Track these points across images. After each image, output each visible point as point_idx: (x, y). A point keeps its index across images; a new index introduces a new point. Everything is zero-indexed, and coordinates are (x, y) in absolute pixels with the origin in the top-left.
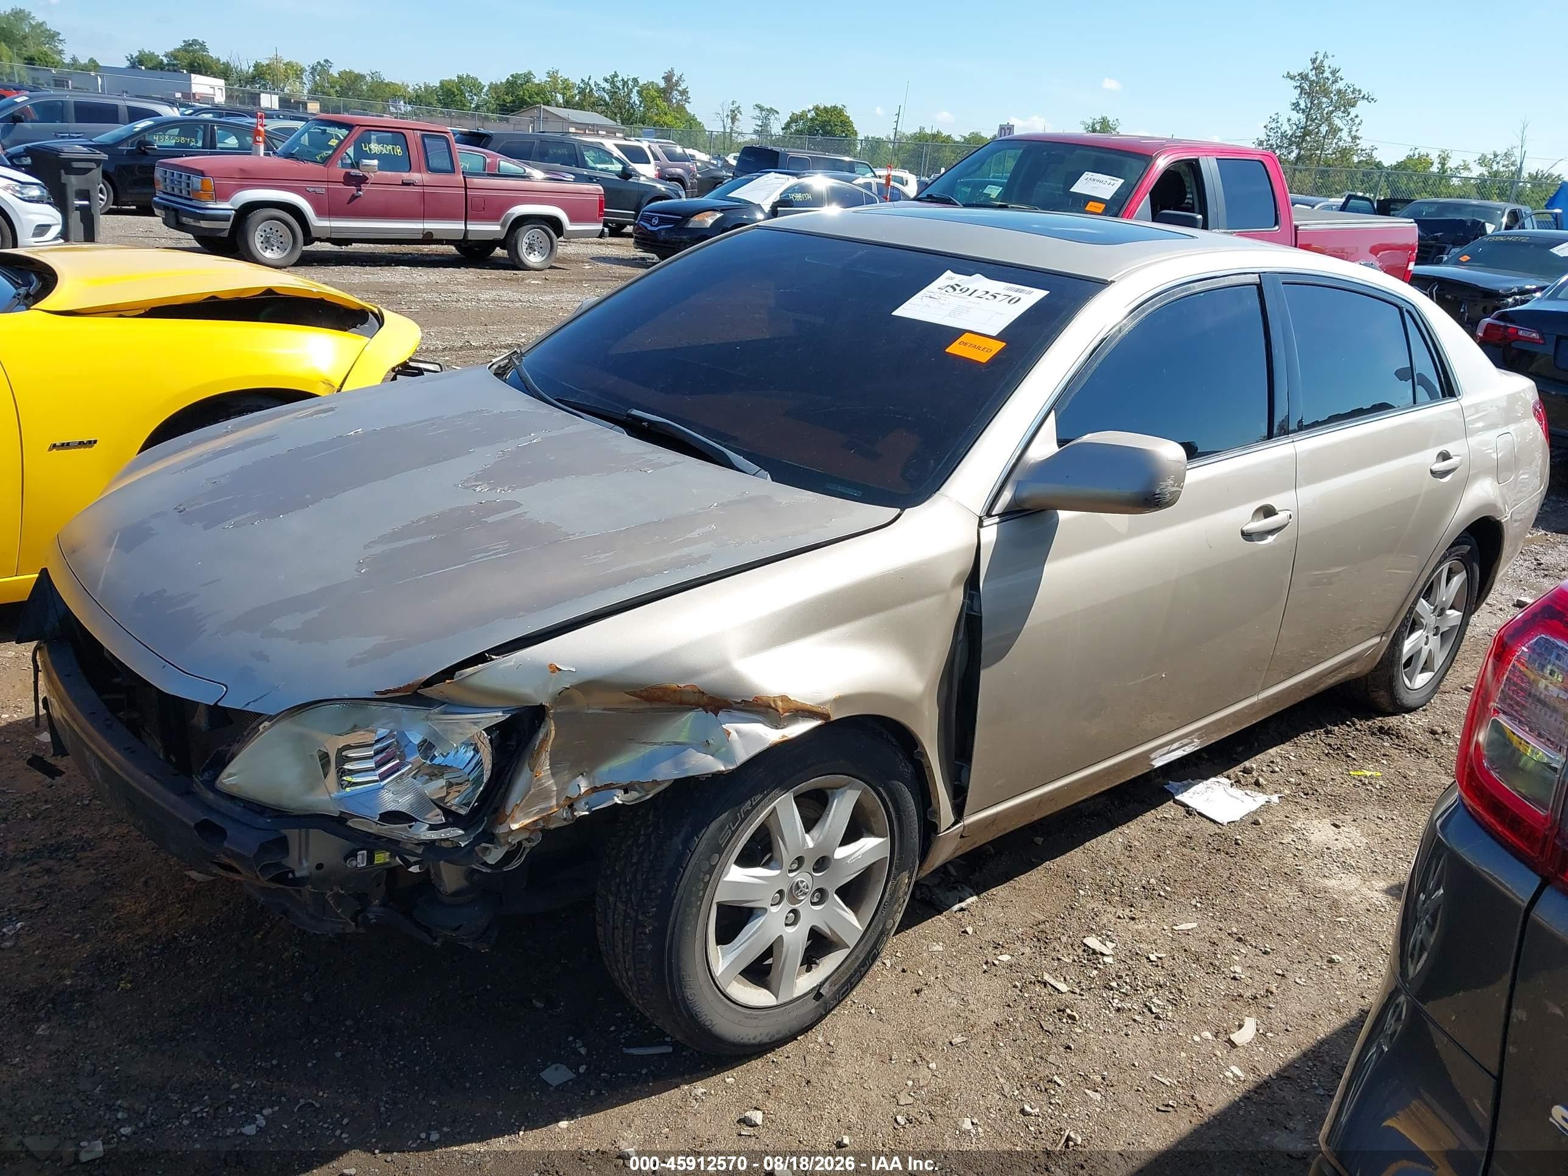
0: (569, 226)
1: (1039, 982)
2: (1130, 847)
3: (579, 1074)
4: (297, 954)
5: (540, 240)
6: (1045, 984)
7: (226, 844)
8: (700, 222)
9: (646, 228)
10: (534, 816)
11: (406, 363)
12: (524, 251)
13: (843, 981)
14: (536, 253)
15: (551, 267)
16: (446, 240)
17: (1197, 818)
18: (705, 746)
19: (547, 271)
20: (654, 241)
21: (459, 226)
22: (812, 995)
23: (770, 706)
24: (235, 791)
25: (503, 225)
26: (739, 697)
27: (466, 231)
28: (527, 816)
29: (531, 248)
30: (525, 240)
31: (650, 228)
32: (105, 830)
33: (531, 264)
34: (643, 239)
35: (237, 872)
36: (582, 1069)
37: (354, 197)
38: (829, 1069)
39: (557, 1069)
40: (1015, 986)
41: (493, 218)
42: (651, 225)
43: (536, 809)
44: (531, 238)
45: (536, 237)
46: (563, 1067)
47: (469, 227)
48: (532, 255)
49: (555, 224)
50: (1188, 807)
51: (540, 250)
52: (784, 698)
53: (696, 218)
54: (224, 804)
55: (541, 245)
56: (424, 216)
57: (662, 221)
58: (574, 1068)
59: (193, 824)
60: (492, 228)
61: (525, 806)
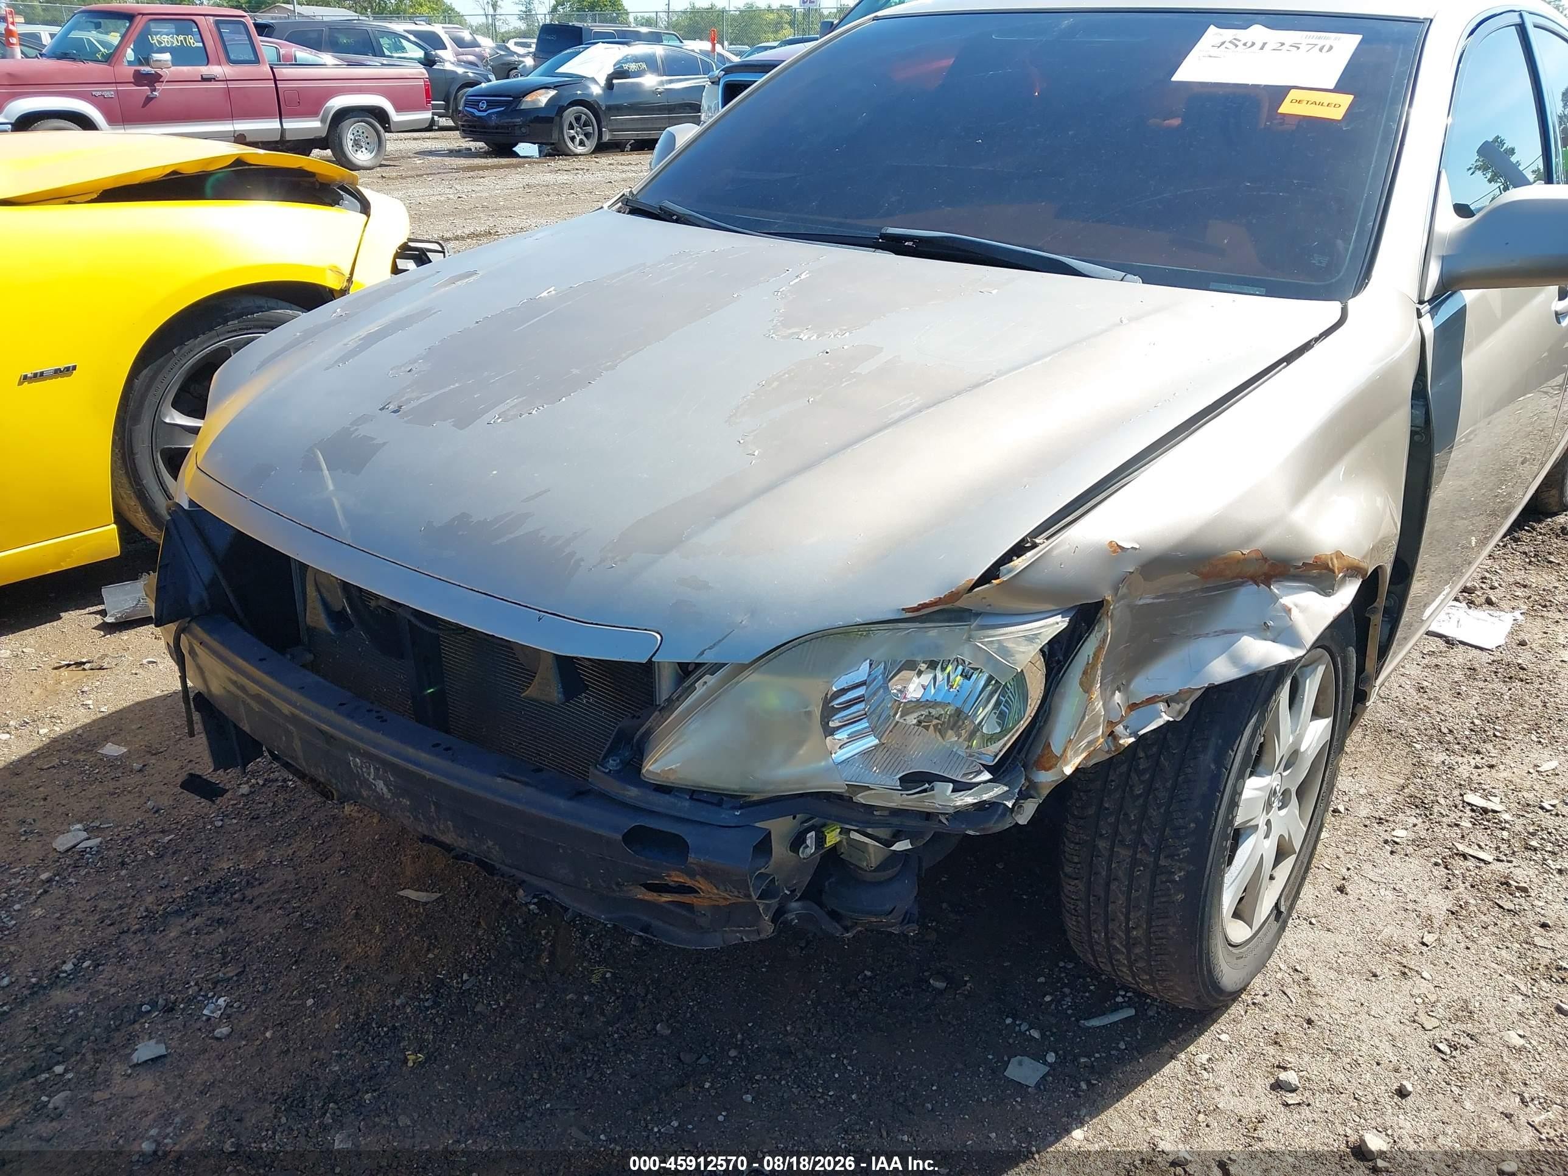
0: (395, 117)
1: (1457, 854)
2: (1422, 688)
3: (1050, 1065)
4: (608, 975)
5: (365, 135)
6: (1465, 856)
7: (692, 858)
8: (533, 102)
9: (472, 114)
10: (1082, 753)
11: (406, 243)
12: (350, 148)
13: (1293, 893)
14: (364, 149)
15: (381, 166)
16: (262, 142)
17: (1460, 646)
18: (1264, 631)
19: (378, 169)
20: (484, 127)
21: (274, 124)
22: (1273, 917)
23: (1327, 567)
24: (672, 779)
25: (323, 121)
26: (1299, 559)
27: (283, 131)
28: (1076, 754)
29: (357, 144)
30: (350, 136)
31: (478, 114)
32: (261, 855)
33: (359, 163)
34: (470, 126)
35: (691, 890)
36: (1051, 1058)
37: (149, 99)
38: (1320, 1002)
39: (1020, 1064)
40: (1436, 864)
41: (312, 113)
42: (480, 111)
43: (1084, 743)
44: (356, 134)
45: (361, 131)
46: (1026, 1059)
47: (286, 126)
48: (359, 152)
49: (380, 115)
50: (1445, 637)
51: (368, 146)
52: (1339, 555)
53: (528, 98)
54: (660, 802)
55: (368, 140)
56: (232, 116)
57: (491, 105)
58: (1040, 1058)
59: (619, 837)
60: (312, 125)
61: (1077, 741)
